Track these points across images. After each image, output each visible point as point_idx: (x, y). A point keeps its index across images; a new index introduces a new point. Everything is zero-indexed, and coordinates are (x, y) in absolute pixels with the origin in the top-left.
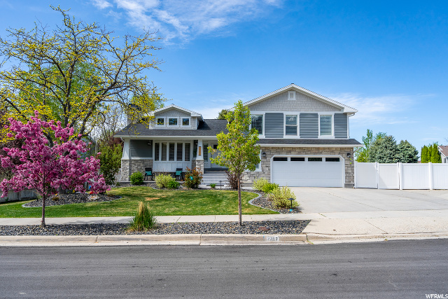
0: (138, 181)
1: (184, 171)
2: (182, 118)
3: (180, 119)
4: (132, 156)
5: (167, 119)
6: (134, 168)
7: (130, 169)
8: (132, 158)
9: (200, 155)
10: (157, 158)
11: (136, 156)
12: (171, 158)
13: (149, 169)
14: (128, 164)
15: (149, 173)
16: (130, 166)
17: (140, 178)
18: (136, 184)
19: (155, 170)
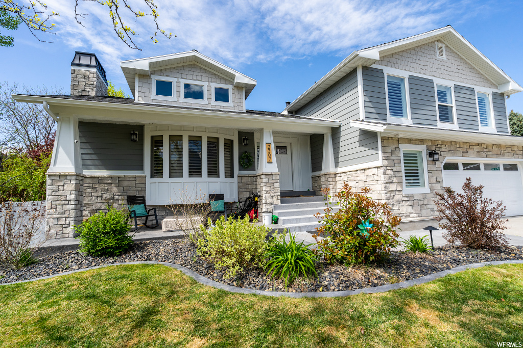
0: (111, 242)
1: (227, 199)
2: (214, 85)
3: (209, 87)
4: (86, 166)
5: (178, 84)
6: (92, 197)
7: (79, 203)
8: (86, 173)
9: (270, 162)
10: (157, 171)
11: (97, 167)
12: (195, 171)
13: (138, 200)
14: (70, 186)
15: (139, 209)
16: (79, 191)
17: (119, 231)
18: (105, 253)
19: (152, 200)
